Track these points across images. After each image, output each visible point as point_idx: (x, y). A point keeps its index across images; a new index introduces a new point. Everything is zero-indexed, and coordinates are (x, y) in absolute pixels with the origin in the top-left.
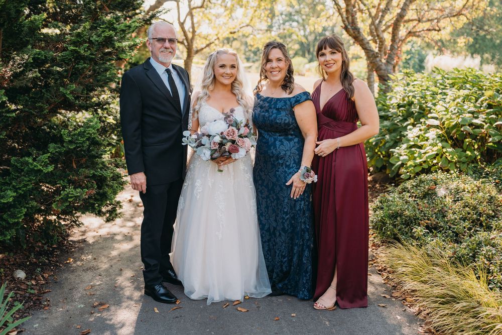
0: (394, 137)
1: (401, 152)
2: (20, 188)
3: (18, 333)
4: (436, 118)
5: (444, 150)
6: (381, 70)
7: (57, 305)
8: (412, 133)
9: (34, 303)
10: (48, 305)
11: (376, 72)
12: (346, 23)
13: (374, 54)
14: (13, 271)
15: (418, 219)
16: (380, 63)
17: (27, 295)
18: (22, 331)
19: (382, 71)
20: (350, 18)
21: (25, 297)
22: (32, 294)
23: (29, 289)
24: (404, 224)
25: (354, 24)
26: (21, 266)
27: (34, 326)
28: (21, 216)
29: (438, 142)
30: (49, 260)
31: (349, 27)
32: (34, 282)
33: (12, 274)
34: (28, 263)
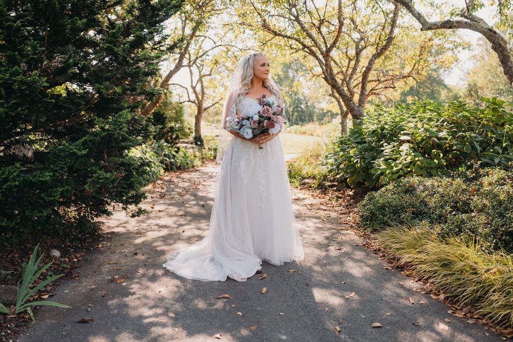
0: (372, 154)
1: (380, 164)
2: (56, 171)
3: (49, 297)
4: (408, 134)
5: (417, 159)
6: (354, 110)
7: (86, 277)
8: (387, 149)
9: (66, 275)
10: (78, 276)
11: (351, 112)
12: (326, 74)
13: (348, 98)
14: (50, 251)
15: (404, 207)
16: (354, 106)
17: (61, 268)
18: (53, 295)
19: (356, 112)
20: (329, 70)
21: (58, 270)
22: (65, 268)
23: (62, 264)
24: (392, 213)
25: (332, 75)
26: (57, 247)
27: (65, 292)
28: (57, 195)
29: (411, 152)
30: (81, 245)
31: (328, 77)
32: (67, 260)
33: (48, 253)
34: (63, 246)
